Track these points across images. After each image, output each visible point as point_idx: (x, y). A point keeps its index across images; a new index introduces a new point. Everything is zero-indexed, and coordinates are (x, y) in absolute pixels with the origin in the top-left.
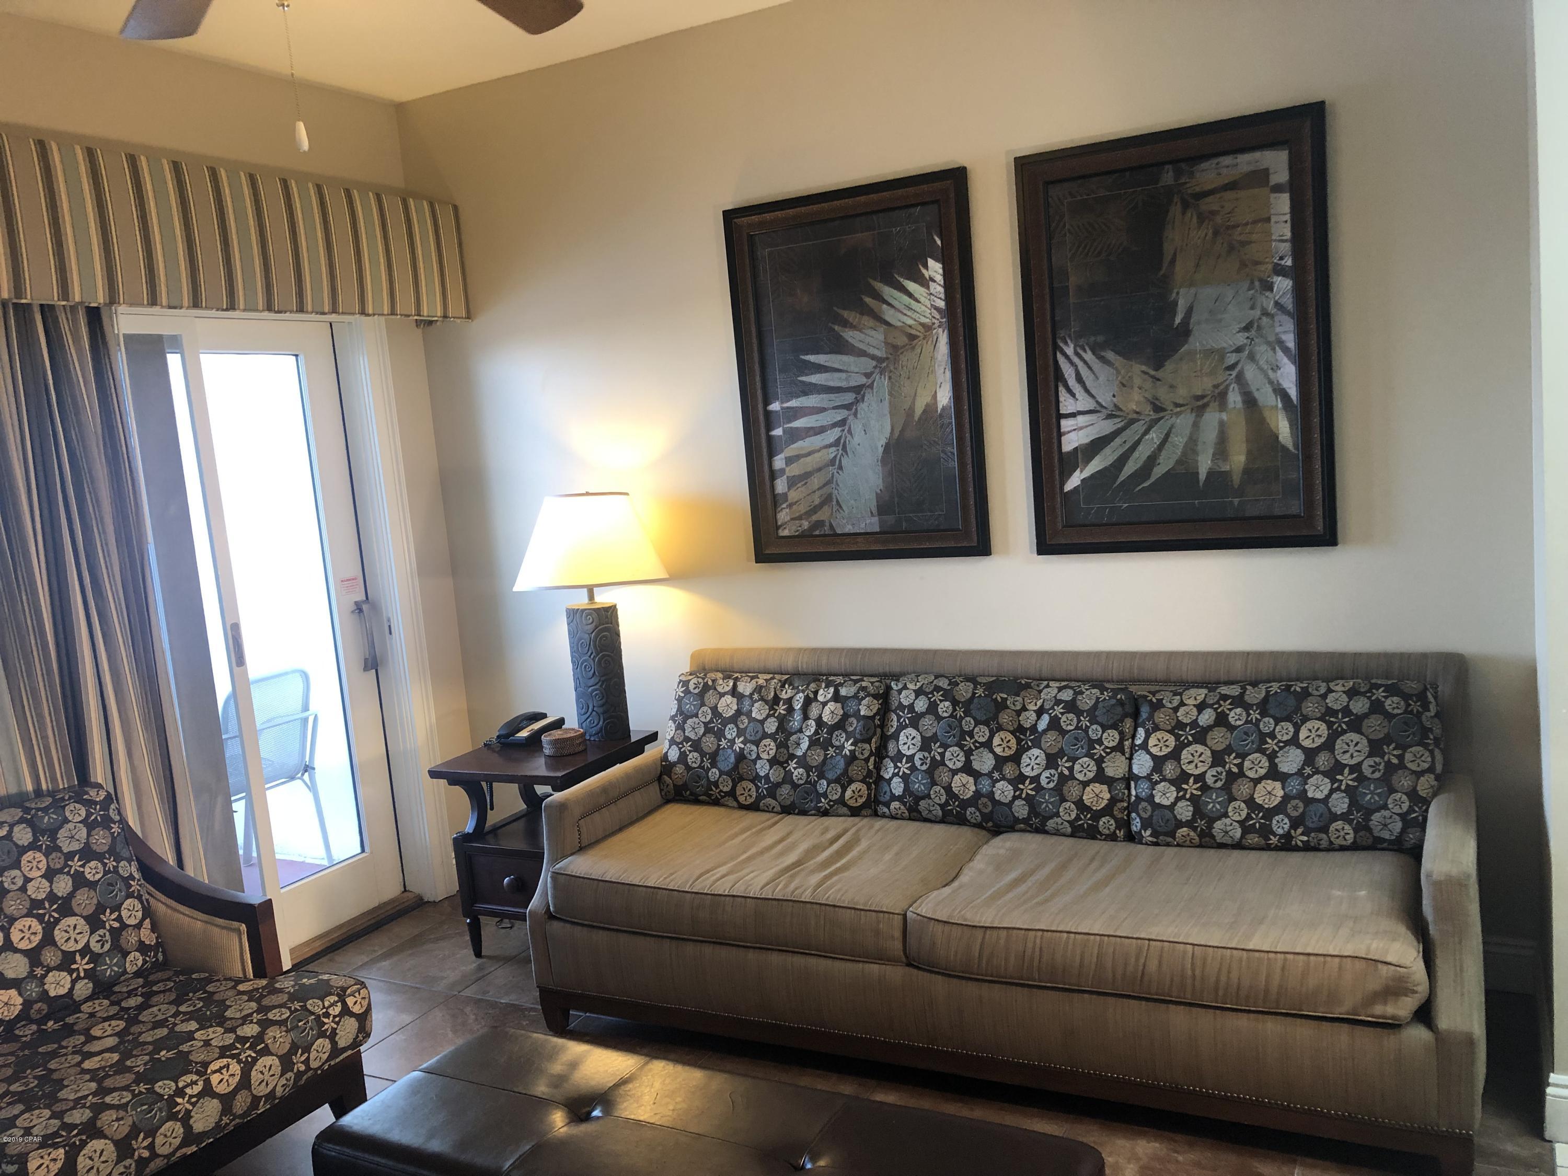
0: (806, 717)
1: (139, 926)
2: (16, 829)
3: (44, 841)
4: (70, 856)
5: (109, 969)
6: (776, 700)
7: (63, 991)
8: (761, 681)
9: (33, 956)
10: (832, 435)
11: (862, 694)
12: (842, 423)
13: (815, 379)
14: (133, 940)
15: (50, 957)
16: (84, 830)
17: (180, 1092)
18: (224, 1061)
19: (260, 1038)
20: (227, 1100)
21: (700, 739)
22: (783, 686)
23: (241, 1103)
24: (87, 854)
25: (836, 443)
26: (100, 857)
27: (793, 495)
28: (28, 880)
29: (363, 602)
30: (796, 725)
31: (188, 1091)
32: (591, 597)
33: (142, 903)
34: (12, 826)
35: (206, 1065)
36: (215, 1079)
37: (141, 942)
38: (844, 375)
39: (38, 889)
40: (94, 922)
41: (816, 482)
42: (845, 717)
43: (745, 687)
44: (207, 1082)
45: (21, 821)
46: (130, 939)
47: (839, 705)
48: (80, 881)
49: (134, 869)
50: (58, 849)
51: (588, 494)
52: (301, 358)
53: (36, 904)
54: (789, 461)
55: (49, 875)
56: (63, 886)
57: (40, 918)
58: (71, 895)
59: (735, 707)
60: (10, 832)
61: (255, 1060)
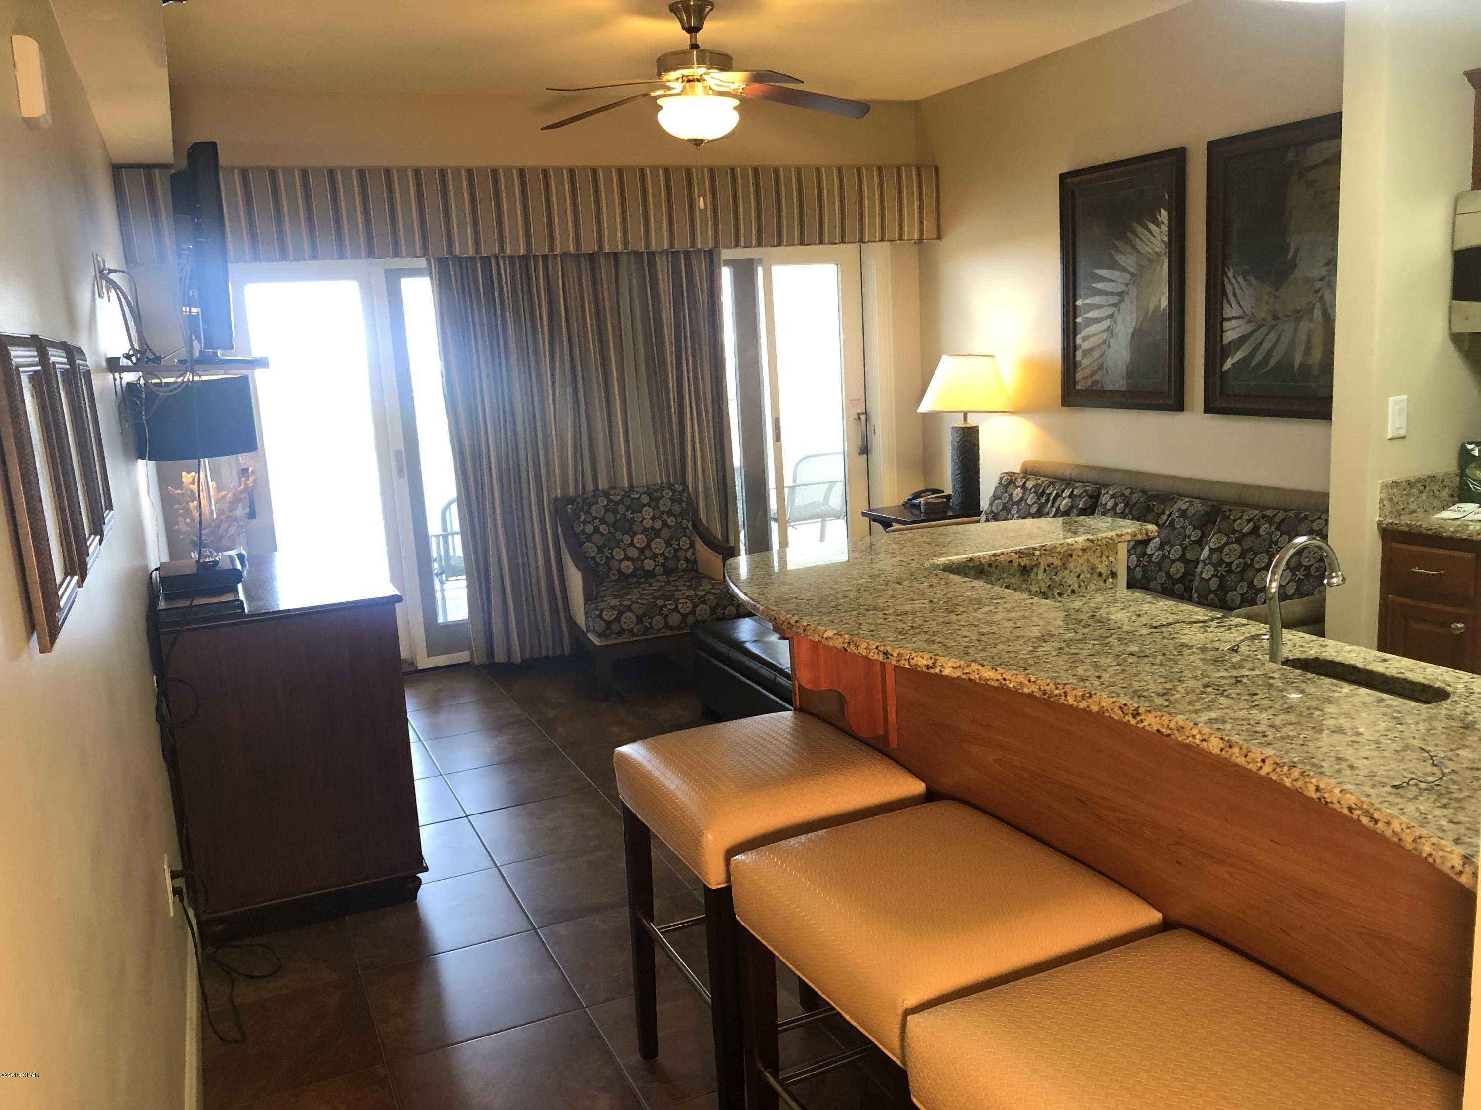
0: (1053, 506)
1: (687, 550)
2: (643, 496)
3: (653, 503)
4: (663, 512)
5: (671, 564)
6: (1043, 493)
7: (651, 569)
8: (1040, 481)
9: (641, 551)
10: (1105, 324)
11: (1084, 494)
12: (1111, 316)
13: (1100, 285)
14: (683, 555)
15: (648, 553)
16: (670, 503)
17: (665, 606)
18: (685, 601)
19: (704, 597)
20: (684, 616)
21: (998, 513)
22: (1049, 486)
23: (690, 620)
24: (670, 513)
25: (1108, 329)
26: (675, 516)
27: (1085, 362)
28: (644, 519)
29: (863, 414)
30: (1047, 510)
31: (668, 606)
32: (965, 420)
33: (690, 540)
34: (641, 494)
35: (678, 600)
36: (680, 606)
37: (686, 558)
38: (1114, 284)
39: (648, 523)
40: (668, 543)
41: (1097, 354)
42: (1072, 507)
43: (1029, 484)
44: (677, 606)
45: (645, 493)
46: (682, 554)
47: (1070, 500)
48: (665, 524)
49: (690, 525)
50: (658, 508)
51: (970, 355)
52: (839, 266)
53: (645, 529)
54: (1084, 339)
55: (653, 518)
56: (658, 524)
57: (646, 536)
58: (661, 529)
59: (1021, 495)
60: (640, 496)
61: (698, 605)
